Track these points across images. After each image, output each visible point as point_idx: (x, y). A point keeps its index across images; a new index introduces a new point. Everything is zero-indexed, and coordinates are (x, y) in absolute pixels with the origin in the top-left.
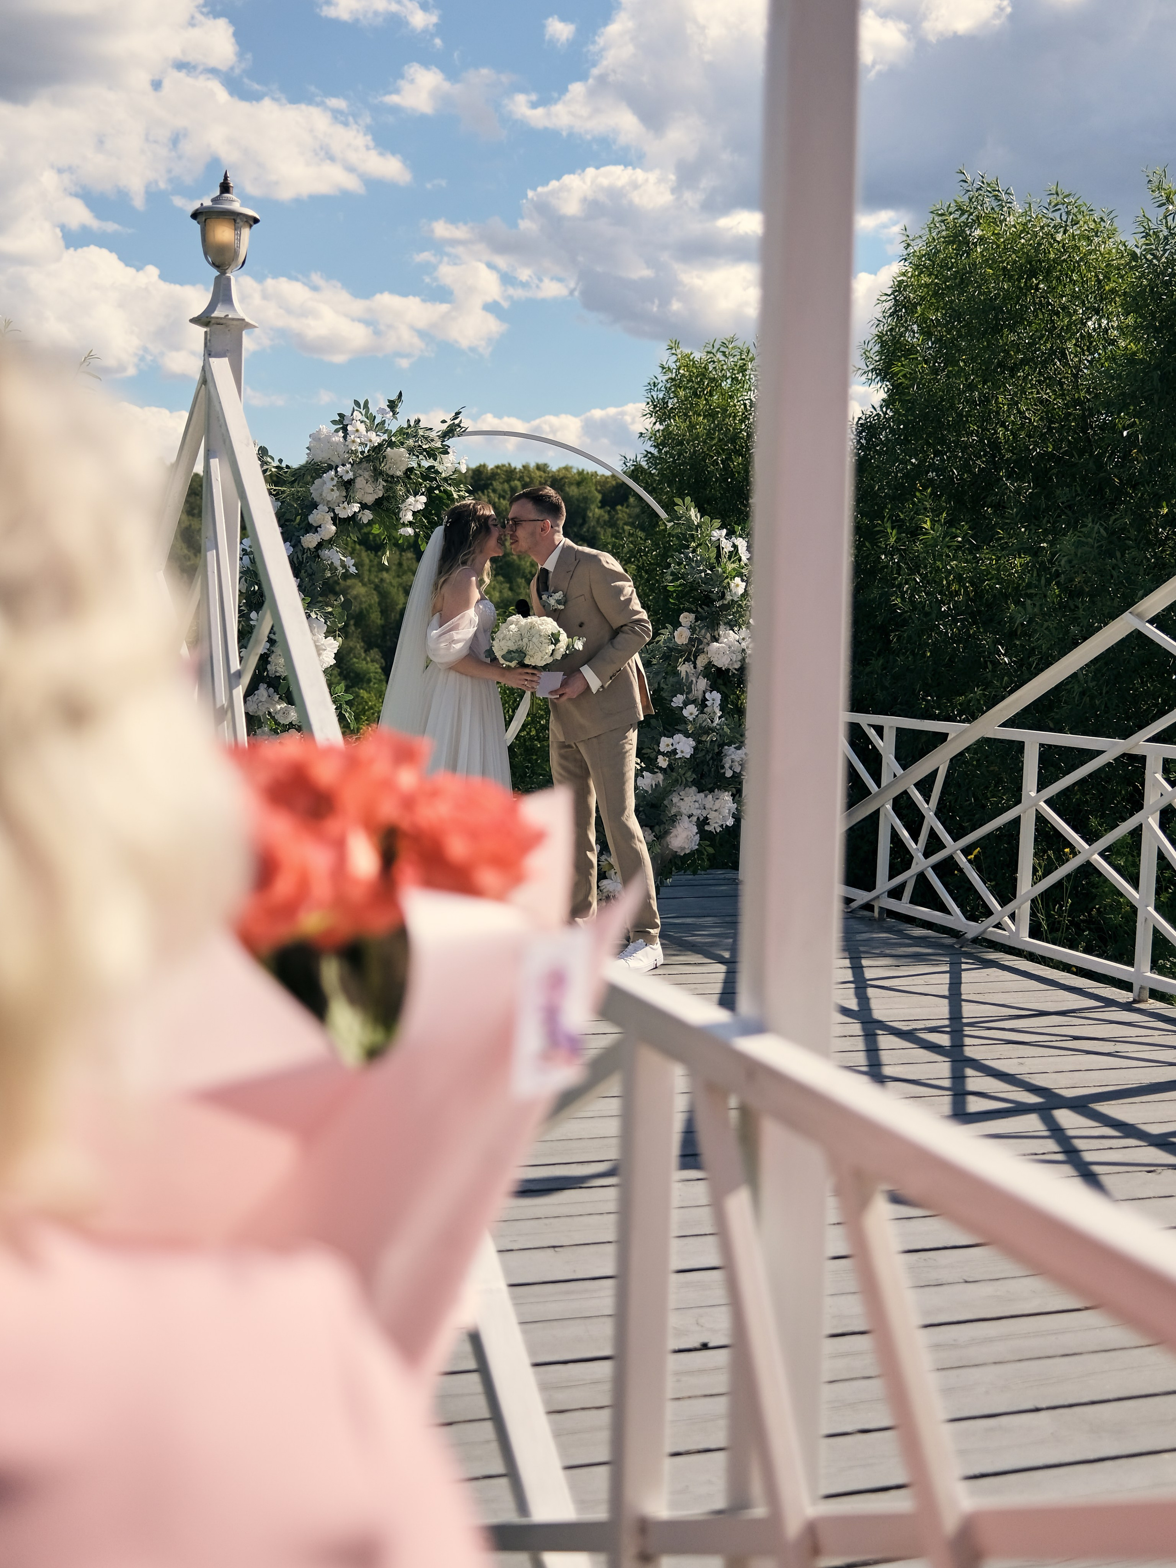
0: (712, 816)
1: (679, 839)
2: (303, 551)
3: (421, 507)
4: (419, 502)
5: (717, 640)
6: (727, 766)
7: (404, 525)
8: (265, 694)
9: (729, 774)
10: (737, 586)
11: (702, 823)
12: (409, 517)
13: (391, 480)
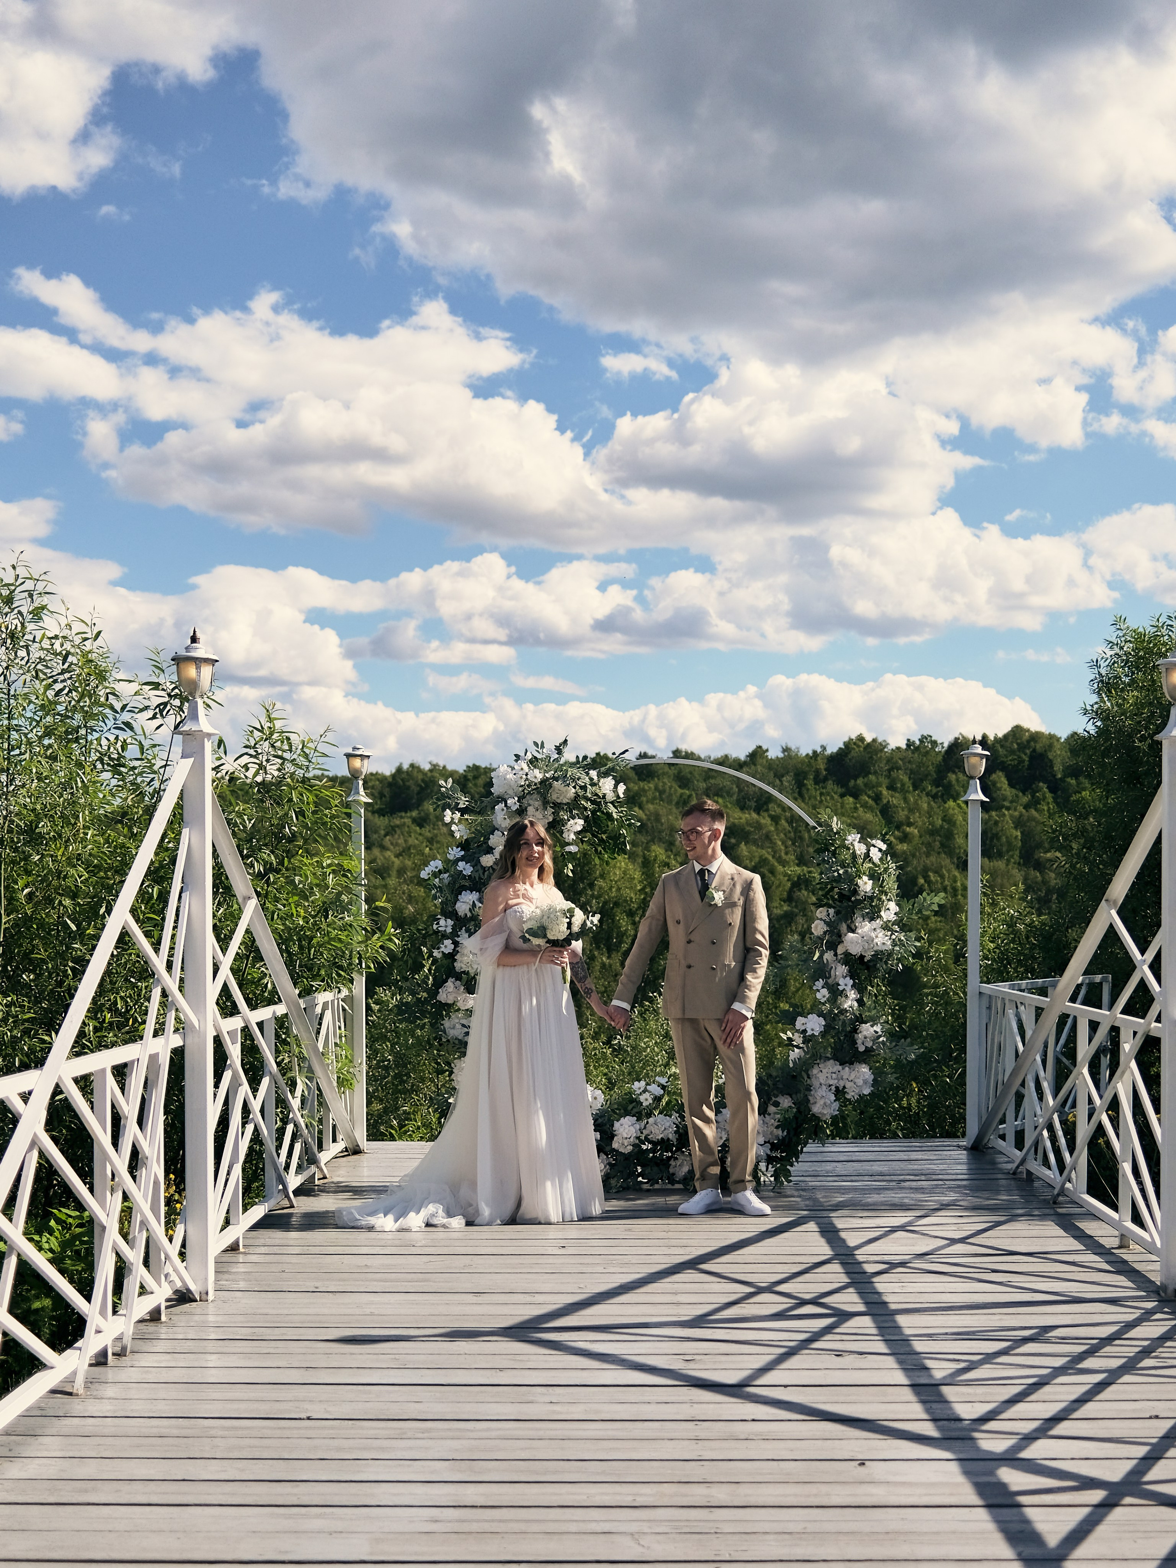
0: (849, 1085)
1: (818, 1105)
2: (484, 869)
3: (579, 828)
4: (578, 824)
5: (853, 931)
6: (859, 1042)
7: (569, 844)
8: (452, 986)
9: (862, 1049)
10: (866, 883)
11: (840, 1093)
12: (572, 836)
13: (557, 806)
